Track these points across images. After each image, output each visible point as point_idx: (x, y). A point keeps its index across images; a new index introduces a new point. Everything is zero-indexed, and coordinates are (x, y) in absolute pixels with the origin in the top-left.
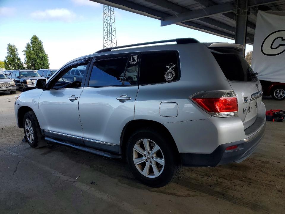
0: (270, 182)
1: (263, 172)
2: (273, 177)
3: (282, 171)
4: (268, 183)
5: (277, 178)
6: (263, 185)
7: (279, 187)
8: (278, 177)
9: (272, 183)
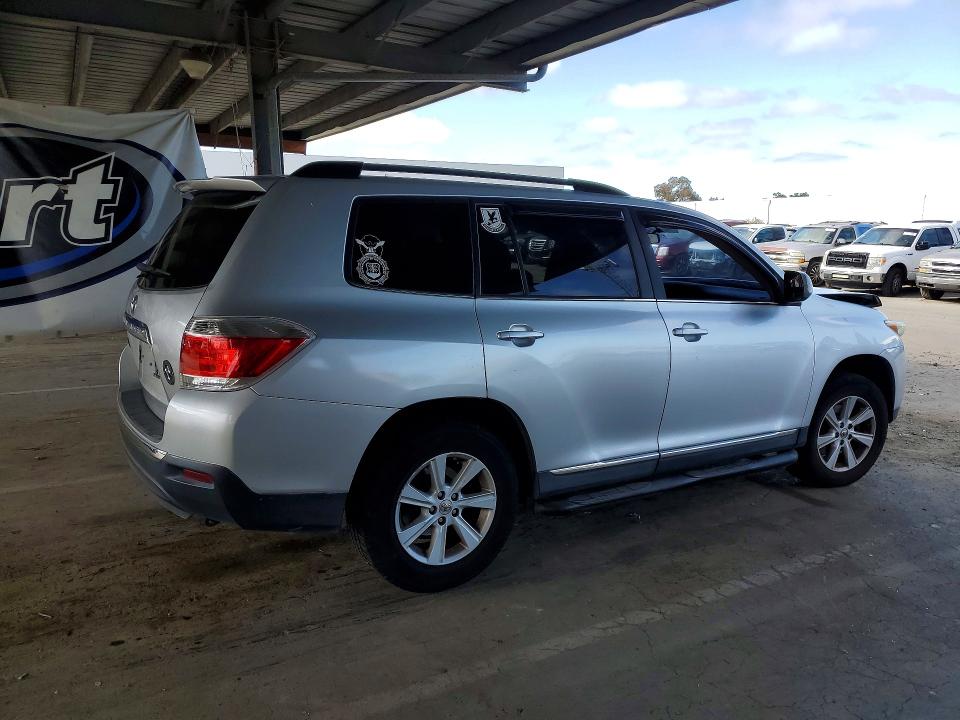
0: (102, 570)
1: (140, 584)
2: (103, 585)
3: (88, 615)
4: (105, 566)
5: (91, 585)
6: (114, 556)
7: (75, 568)
8: (88, 590)
9: (95, 569)
